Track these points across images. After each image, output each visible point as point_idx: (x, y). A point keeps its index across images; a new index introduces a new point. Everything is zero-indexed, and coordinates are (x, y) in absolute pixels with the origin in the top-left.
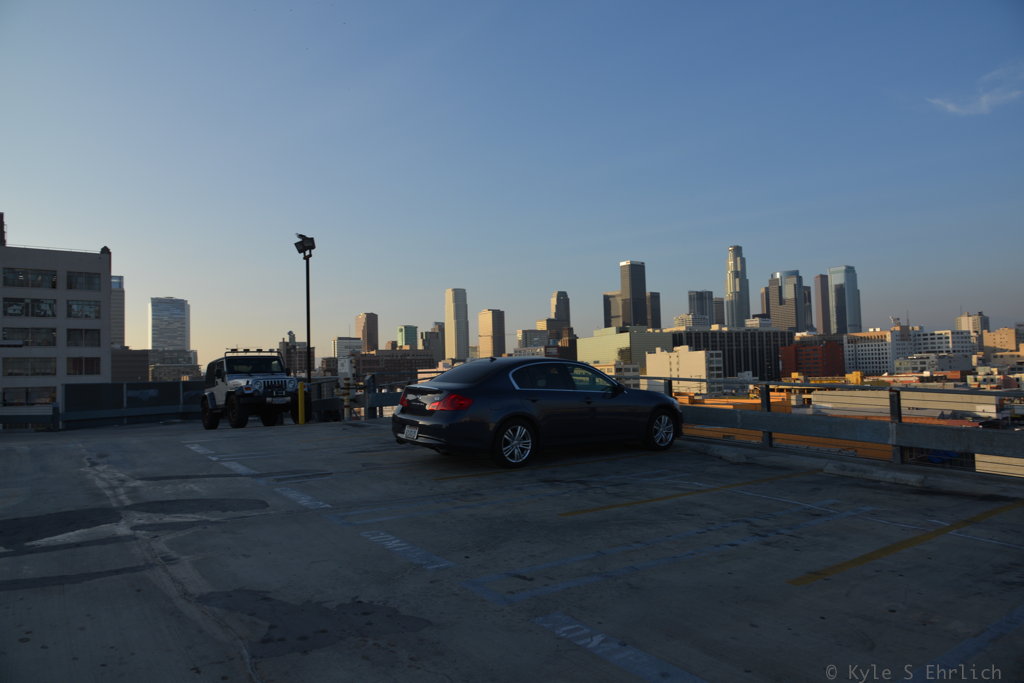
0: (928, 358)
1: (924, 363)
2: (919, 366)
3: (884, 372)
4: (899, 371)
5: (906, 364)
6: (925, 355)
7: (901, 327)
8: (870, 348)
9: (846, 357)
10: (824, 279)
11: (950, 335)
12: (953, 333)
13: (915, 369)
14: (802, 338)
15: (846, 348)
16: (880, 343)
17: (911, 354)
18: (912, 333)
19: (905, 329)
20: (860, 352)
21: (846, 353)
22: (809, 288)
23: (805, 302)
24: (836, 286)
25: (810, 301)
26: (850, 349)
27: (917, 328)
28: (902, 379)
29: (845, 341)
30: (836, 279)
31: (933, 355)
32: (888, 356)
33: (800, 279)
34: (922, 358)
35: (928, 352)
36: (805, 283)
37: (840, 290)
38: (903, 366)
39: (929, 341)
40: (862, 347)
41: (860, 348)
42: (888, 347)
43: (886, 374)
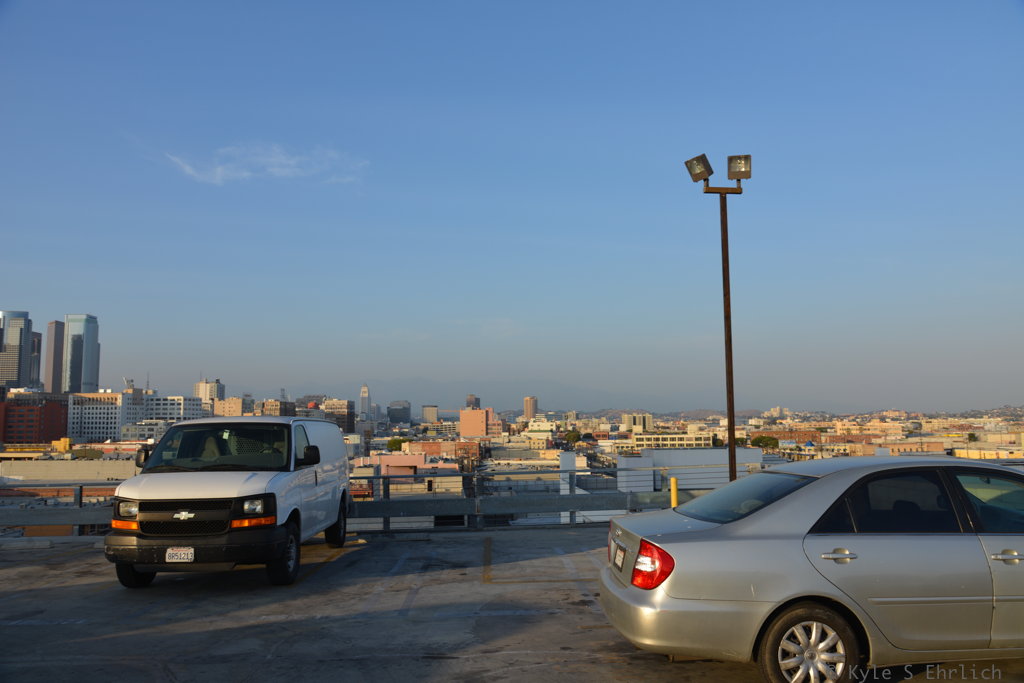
0: (156, 424)
1: (152, 430)
2: (147, 433)
3: (107, 439)
4: (126, 438)
5: (133, 430)
6: (154, 421)
7: (134, 390)
8: (98, 411)
9: (70, 421)
10: (59, 327)
11: (182, 402)
12: (185, 400)
13: (142, 436)
14: (18, 395)
15: (71, 410)
16: (110, 407)
17: (141, 419)
18: (145, 397)
19: (137, 392)
20: (87, 416)
21: (70, 416)
22: (39, 335)
23: (33, 351)
24: (74, 336)
25: (39, 351)
26: (76, 411)
27: (150, 392)
28: (124, 447)
29: (71, 401)
30: (74, 328)
31: (162, 421)
32: (117, 420)
33: (28, 323)
34: (150, 424)
35: (157, 418)
36: (35, 329)
37: (78, 342)
38: (130, 433)
39: (162, 407)
40: (88, 409)
41: (87, 411)
42: (117, 411)
43: (108, 441)
